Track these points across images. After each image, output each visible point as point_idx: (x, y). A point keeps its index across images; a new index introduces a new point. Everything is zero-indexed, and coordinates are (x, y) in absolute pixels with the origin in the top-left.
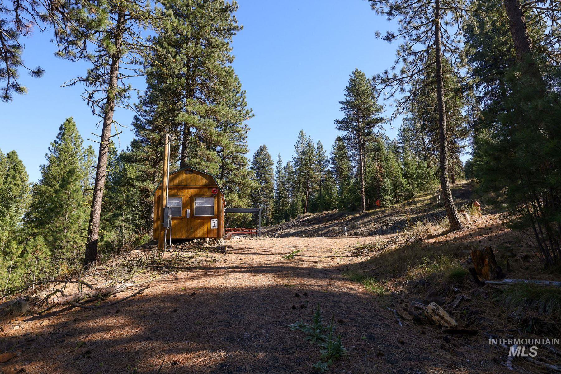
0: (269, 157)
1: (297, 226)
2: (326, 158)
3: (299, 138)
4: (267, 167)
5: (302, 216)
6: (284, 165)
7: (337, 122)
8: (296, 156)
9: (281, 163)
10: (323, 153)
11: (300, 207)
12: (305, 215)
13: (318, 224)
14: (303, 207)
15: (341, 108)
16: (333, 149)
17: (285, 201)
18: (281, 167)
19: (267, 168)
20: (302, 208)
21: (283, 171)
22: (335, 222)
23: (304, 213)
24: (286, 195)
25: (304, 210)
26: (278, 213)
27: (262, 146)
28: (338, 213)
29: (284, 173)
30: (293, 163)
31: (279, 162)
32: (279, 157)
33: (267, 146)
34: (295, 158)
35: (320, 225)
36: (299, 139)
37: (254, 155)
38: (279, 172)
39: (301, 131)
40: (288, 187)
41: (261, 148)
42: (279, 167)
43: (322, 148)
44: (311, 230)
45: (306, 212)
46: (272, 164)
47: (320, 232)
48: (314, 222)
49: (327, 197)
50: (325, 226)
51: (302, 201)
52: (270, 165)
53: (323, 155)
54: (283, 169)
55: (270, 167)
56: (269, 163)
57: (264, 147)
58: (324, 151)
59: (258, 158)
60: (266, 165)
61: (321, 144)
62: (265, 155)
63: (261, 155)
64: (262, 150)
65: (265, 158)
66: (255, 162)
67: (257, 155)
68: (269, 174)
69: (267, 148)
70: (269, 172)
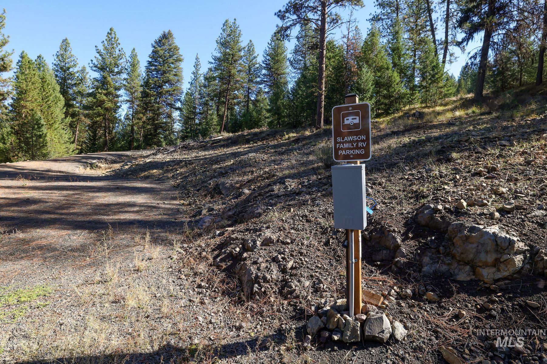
0: (176, 48)
2: (257, 65)
4: (172, 63)
5: (216, 134)
8: (218, 55)
9: (199, 67)
10: (255, 57)
11: (215, 123)
14: (220, 124)
16: (268, 49)
17: (203, 118)
18: (200, 72)
19: (172, 65)
20: (217, 125)
21: (202, 78)
22: (260, 143)
24: (204, 111)
25: (221, 128)
26: (188, 133)
28: (267, 131)
29: (203, 81)
30: (212, 65)
31: (197, 66)
32: (197, 59)
34: (216, 59)
37: (153, 43)
38: (196, 79)
39: (226, 21)
40: (207, 101)
41: (165, 35)
42: (197, 73)
43: (253, 51)
45: (223, 131)
46: (179, 60)
49: (254, 114)
52: (176, 61)
53: (254, 60)
54: (203, 75)
55: (178, 64)
56: (175, 57)
57: (169, 33)
58: (256, 55)
59: (159, 48)
60: (171, 60)
61: (252, 45)
62: (170, 45)
63: (164, 45)
64: (166, 37)
65: (170, 49)
66: (155, 55)
67: (157, 45)
68: (175, 75)
69: (174, 36)
70: (176, 71)
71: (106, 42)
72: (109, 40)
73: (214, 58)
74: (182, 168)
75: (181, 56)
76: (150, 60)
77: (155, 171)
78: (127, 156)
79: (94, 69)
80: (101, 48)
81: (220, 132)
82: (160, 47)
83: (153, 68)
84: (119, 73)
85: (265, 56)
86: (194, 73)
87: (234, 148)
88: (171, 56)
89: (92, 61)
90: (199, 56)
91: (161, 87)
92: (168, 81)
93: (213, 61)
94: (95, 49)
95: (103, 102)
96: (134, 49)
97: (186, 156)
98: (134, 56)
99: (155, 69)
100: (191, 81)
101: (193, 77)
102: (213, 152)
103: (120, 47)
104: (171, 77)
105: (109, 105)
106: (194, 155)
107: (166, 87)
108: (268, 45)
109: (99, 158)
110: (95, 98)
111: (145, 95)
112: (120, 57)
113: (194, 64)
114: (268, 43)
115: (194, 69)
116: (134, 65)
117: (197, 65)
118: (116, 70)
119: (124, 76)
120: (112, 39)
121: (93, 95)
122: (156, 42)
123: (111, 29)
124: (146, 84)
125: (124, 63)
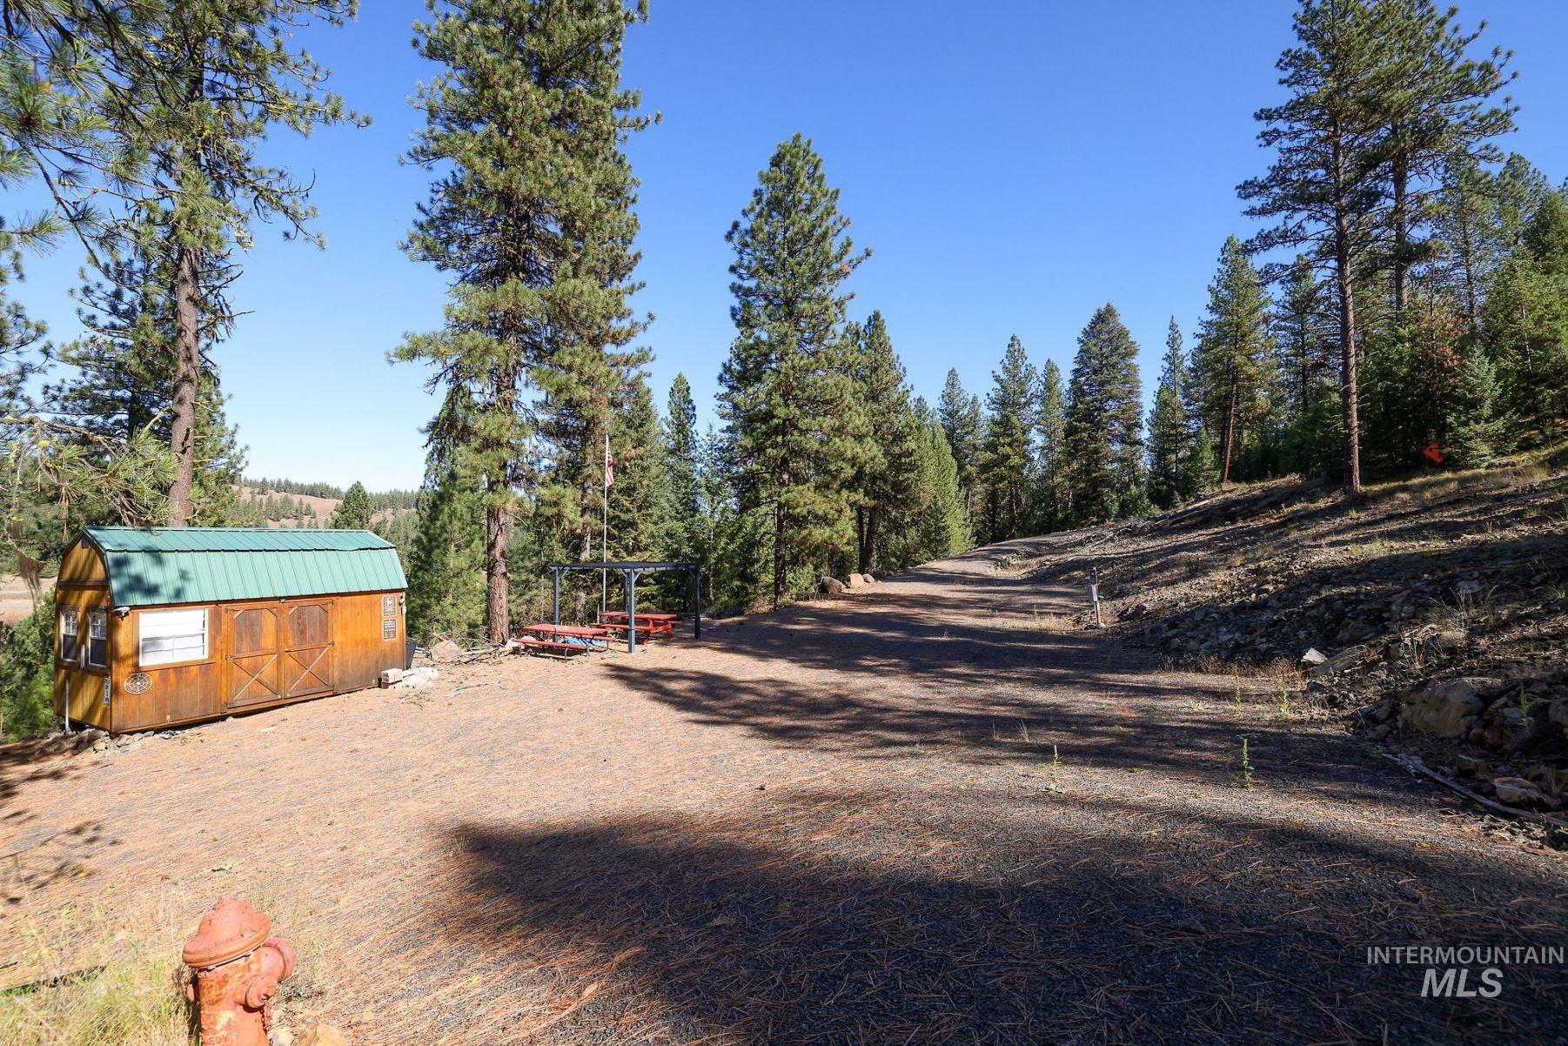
0: (1123, 334)
3: (1224, 261)
4: (1118, 362)
6: (1189, 344)
7: (1247, 189)
9: (1179, 341)
11: (1209, 465)
14: (1220, 464)
15: (1264, 134)
18: (1180, 353)
20: (1214, 469)
21: (1188, 362)
23: (1218, 482)
25: (1221, 474)
27: (1103, 307)
32: (1173, 327)
33: (1114, 305)
36: (1222, 266)
37: (1081, 335)
38: (1173, 367)
41: (1100, 315)
42: (1175, 354)
45: (1227, 481)
46: (1131, 353)
52: (1126, 356)
54: (1188, 356)
55: (1129, 361)
56: (1122, 350)
57: (1109, 309)
59: (1091, 342)
60: (1114, 358)
62: (1112, 331)
63: (1100, 332)
64: (1104, 318)
65: (1111, 340)
66: (1084, 356)
67: (1088, 336)
68: (1124, 382)
69: (1117, 312)
70: (1125, 376)
71: (1006, 361)
72: (1010, 356)
75: (1134, 344)
76: (1077, 367)
78: (1047, 544)
79: (992, 405)
80: (1000, 372)
81: (1221, 480)
82: (1093, 339)
83: (1083, 379)
84: (1028, 403)
86: (1167, 358)
88: (1115, 350)
89: (989, 395)
90: (1175, 321)
92: (1112, 397)
94: (991, 375)
95: (1007, 457)
96: (1050, 359)
98: (1051, 369)
99: (1087, 380)
101: (1167, 366)
103: (1027, 362)
104: (1118, 388)
105: (1015, 460)
107: (1110, 406)
109: (1009, 552)
110: (995, 451)
111: (1071, 431)
112: (1028, 377)
113: (1167, 340)
115: (1167, 350)
116: (1050, 386)
117: (1174, 340)
118: (1023, 400)
119: (1036, 407)
120: (1014, 351)
121: (992, 447)
122: (1085, 332)
123: (1012, 339)
124: (1071, 412)
125: (1035, 387)
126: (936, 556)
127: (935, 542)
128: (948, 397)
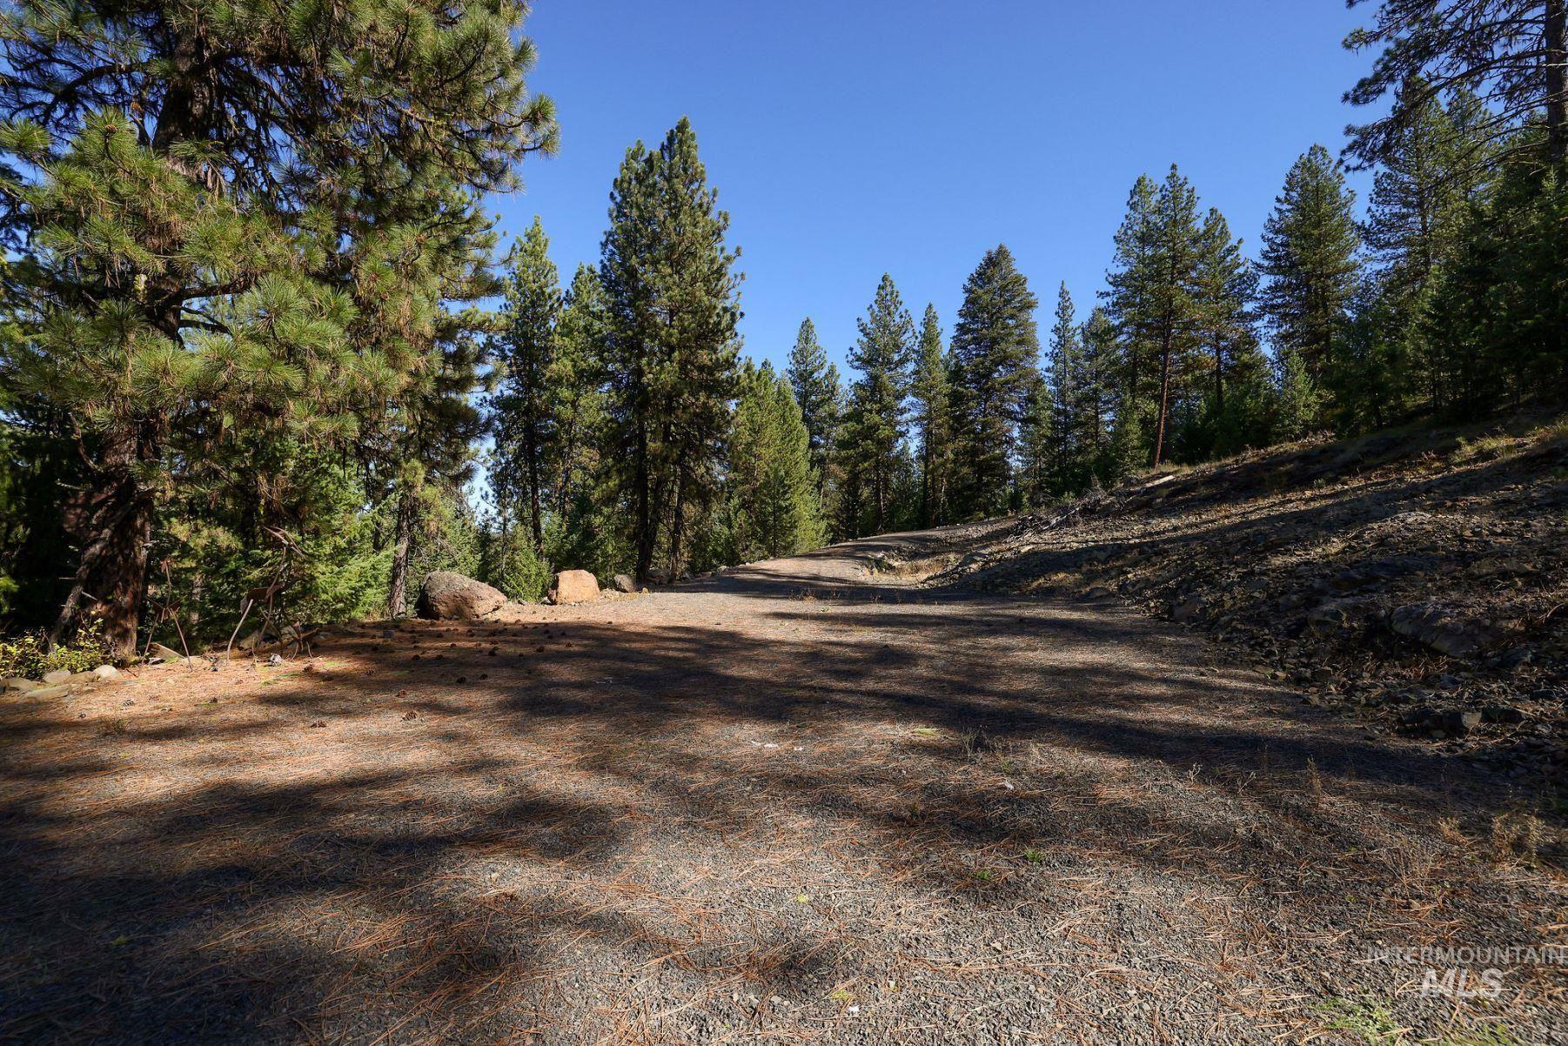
0: (1020, 281)
1: (1108, 512)
2: (1241, 270)
3: (1133, 206)
4: (1012, 317)
5: (1142, 474)
8: (1122, 271)
9: (1069, 312)
10: (1230, 251)
11: (1136, 443)
12: (1154, 472)
13: (1235, 501)
16: (1276, 216)
17: (1086, 435)
18: (1071, 325)
19: (1011, 322)
21: (1078, 338)
22: (1356, 483)
23: (1151, 464)
24: (1089, 418)
25: (1153, 453)
27: (994, 249)
29: (1081, 345)
30: (1108, 299)
31: (1064, 311)
32: (1062, 294)
33: (1008, 247)
34: (1117, 281)
35: (1247, 507)
36: (1131, 212)
37: (967, 283)
38: (1063, 342)
39: (1139, 182)
40: (1095, 391)
41: (990, 259)
42: (1065, 327)
43: (1224, 233)
44: (1186, 539)
45: (1162, 461)
46: (1028, 306)
47: (1278, 561)
48: (1203, 491)
50: (1290, 507)
51: (1145, 422)
52: (1021, 309)
53: (1228, 259)
54: (1079, 331)
55: (1023, 316)
56: (1016, 303)
57: (1002, 252)
58: (1232, 242)
59: (980, 291)
60: (1008, 311)
61: (1220, 219)
62: (1005, 279)
63: (990, 281)
64: (995, 262)
65: (1004, 287)
66: (972, 309)
67: (976, 284)
68: (1019, 343)
69: (1012, 256)
70: (1020, 335)
71: (875, 307)
72: (881, 301)
73: (1111, 280)
74: (1135, 564)
75: (1032, 295)
76: (961, 321)
77: (1061, 576)
79: (856, 364)
80: (867, 319)
81: (1153, 462)
82: (981, 287)
83: (968, 337)
84: (902, 362)
85: (1271, 236)
86: (1056, 330)
87: (1261, 503)
88: (1008, 302)
89: (851, 349)
90: (1068, 287)
91: (988, 376)
92: (1004, 360)
93: (1111, 289)
94: (856, 323)
95: (875, 427)
96: (930, 306)
97: (1116, 534)
98: (929, 322)
99: (974, 338)
100: (1051, 349)
101: (1056, 339)
102: (1192, 519)
103: (901, 309)
104: (1011, 349)
105: (884, 432)
106: (1138, 528)
107: (1001, 374)
108: (1278, 205)
109: (886, 549)
110: (860, 421)
111: (956, 399)
112: (902, 329)
113: (1056, 308)
114: (1278, 200)
115: (1056, 320)
116: (929, 339)
117: (1064, 309)
118: (896, 357)
119: (912, 366)
120: (886, 297)
121: (856, 416)
122: (972, 280)
123: (884, 279)
124: (956, 375)
125: (910, 341)
126: (774, 553)
127: (775, 536)
128: (800, 355)
